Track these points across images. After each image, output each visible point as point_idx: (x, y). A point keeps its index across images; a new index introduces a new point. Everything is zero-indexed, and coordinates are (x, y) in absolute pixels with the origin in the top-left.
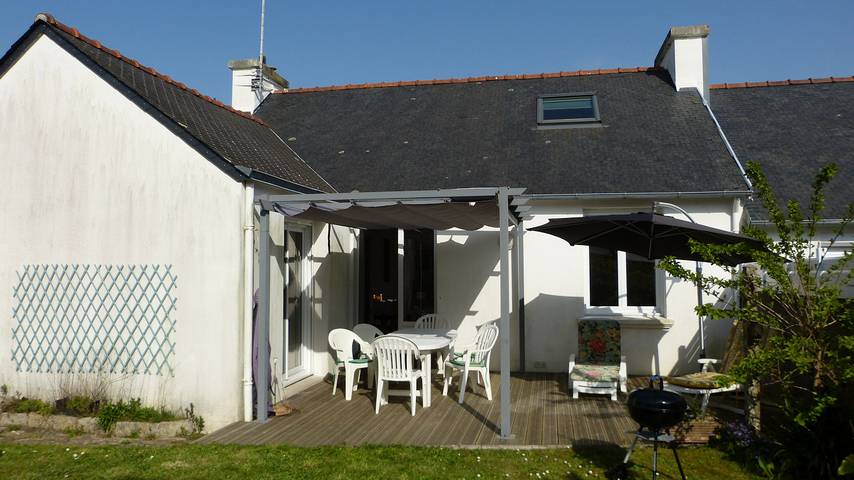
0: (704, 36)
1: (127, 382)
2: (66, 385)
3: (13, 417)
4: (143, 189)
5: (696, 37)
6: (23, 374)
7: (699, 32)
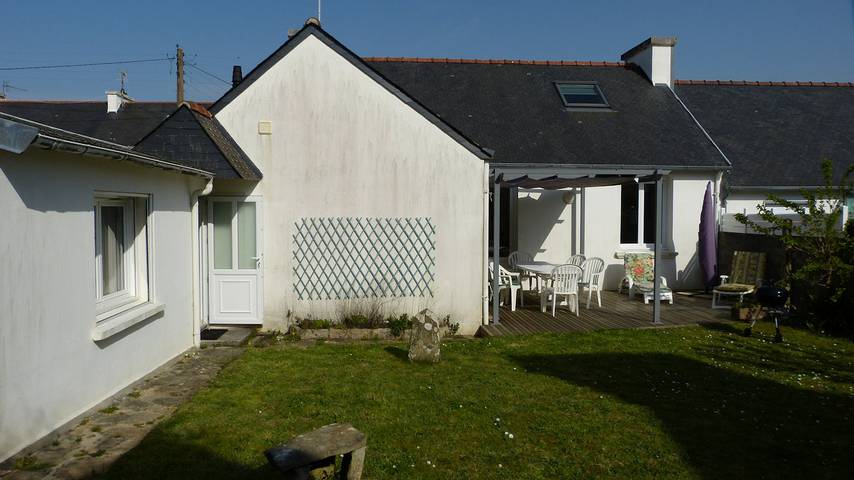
0: (672, 46)
1: (395, 303)
2: (344, 308)
3: (316, 332)
4: (405, 162)
5: (668, 45)
6: (306, 301)
7: (670, 42)
